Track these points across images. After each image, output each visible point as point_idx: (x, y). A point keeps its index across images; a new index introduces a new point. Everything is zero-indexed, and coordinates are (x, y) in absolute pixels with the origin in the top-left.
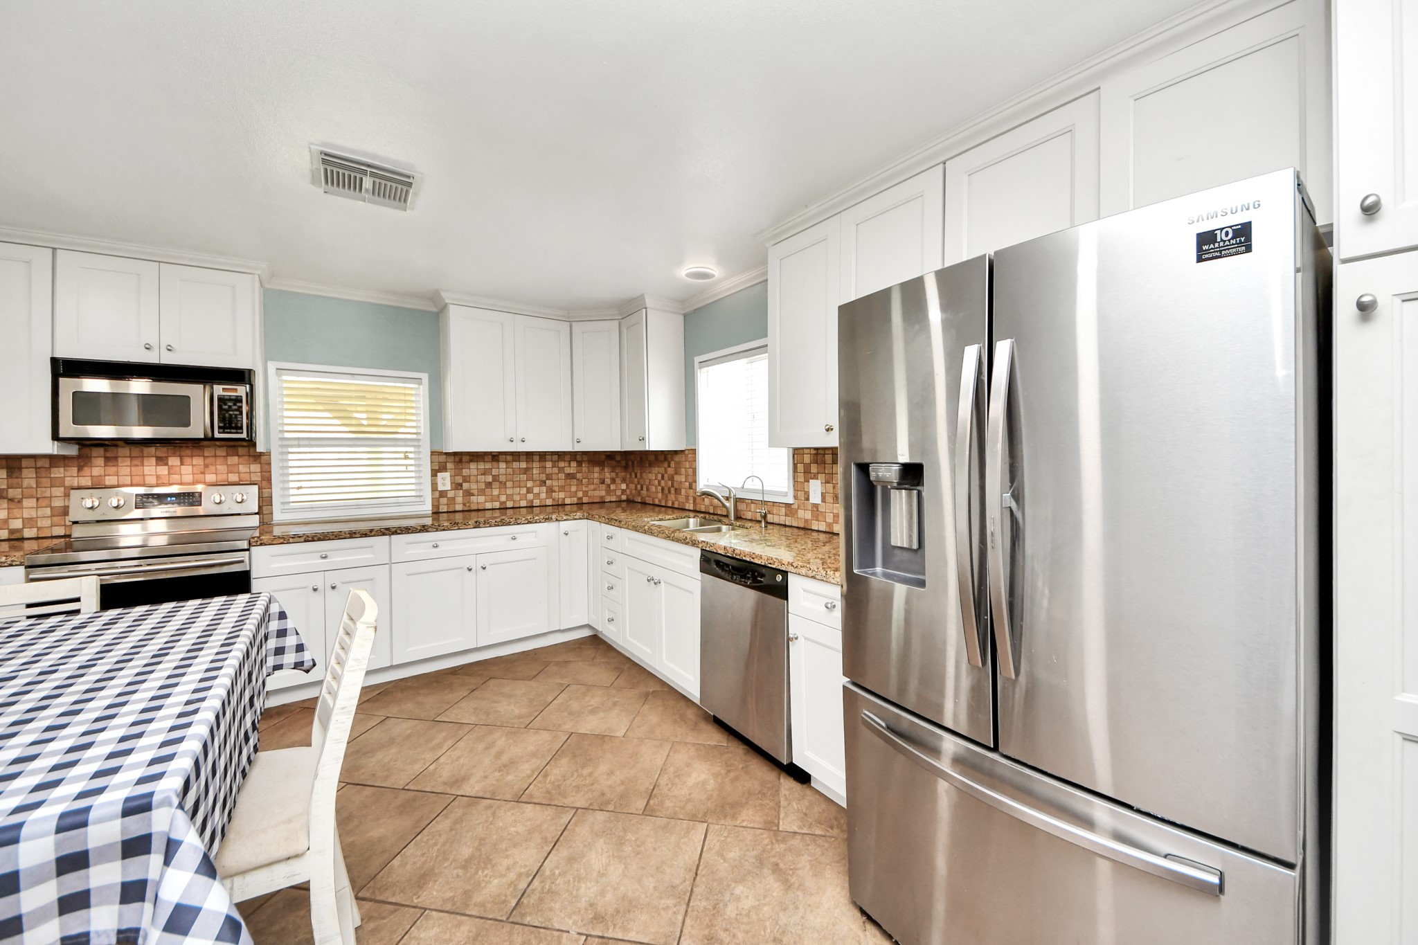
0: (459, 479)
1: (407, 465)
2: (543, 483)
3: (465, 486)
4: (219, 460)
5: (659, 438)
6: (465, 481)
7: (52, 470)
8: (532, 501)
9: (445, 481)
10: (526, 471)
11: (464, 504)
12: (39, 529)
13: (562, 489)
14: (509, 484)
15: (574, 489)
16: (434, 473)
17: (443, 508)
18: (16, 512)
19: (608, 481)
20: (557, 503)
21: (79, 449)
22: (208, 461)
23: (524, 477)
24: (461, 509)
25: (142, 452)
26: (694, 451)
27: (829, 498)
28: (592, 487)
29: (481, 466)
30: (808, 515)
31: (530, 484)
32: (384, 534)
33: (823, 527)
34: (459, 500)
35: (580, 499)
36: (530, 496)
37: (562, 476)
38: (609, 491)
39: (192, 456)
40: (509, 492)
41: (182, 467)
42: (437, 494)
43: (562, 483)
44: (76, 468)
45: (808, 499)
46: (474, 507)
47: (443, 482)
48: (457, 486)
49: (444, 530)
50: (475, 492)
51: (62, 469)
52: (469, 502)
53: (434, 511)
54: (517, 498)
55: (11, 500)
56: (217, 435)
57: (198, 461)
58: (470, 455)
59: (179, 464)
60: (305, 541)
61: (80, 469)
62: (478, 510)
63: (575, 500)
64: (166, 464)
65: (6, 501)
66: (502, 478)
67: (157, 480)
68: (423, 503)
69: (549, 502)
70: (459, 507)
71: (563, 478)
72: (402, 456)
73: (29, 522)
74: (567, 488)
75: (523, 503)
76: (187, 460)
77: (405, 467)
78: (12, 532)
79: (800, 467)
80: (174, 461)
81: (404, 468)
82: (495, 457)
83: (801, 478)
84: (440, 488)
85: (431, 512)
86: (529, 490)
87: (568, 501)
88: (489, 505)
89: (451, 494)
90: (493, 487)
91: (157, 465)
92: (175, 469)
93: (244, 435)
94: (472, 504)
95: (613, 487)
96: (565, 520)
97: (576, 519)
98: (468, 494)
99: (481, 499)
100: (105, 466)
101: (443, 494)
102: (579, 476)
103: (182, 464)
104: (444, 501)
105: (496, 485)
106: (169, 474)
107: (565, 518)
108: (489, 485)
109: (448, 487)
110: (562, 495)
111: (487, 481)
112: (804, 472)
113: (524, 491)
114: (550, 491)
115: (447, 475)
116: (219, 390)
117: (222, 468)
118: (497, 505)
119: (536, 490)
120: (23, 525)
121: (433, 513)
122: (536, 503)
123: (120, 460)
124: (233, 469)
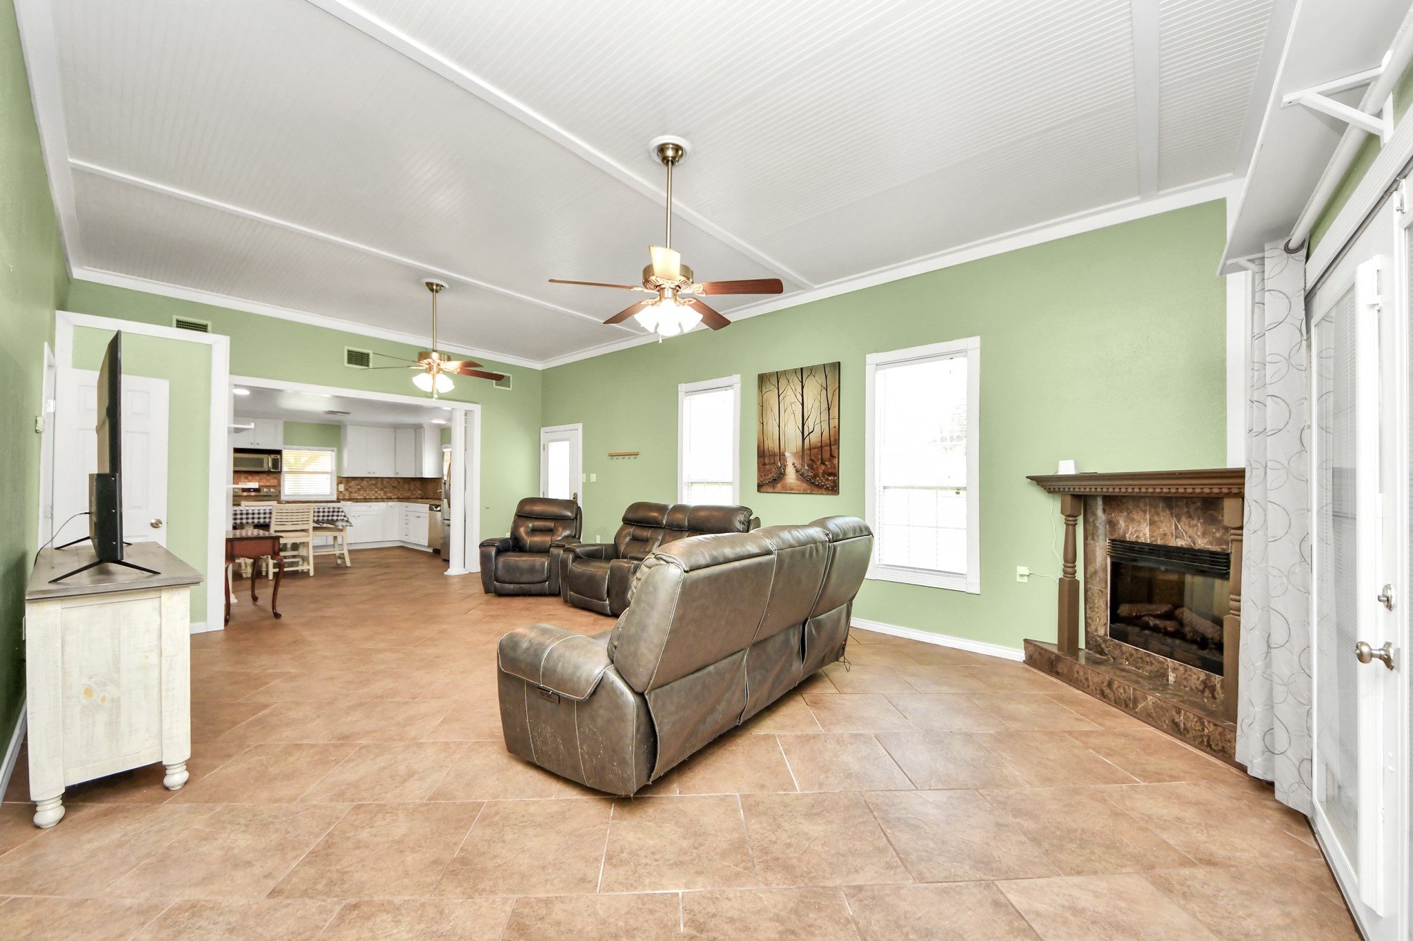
0: (347, 487)
1: (328, 481)
2: (382, 489)
3: (350, 489)
4: (265, 478)
5: (429, 472)
6: (350, 487)
9: (342, 488)
10: (375, 485)
13: (391, 491)
14: (368, 490)
16: (338, 485)
17: (341, 497)
19: (413, 490)
20: (388, 496)
23: (374, 487)
24: (348, 498)
28: (405, 492)
29: (356, 482)
31: (376, 490)
34: (348, 492)
35: (399, 496)
36: (376, 495)
37: (391, 487)
38: (412, 494)
40: (368, 492)
42: (339, 491)
46: (353, 498)
48: (346, 490)
50: (354, 492)
52: (351, 496)
54: (371, 495)
56: (269, 469)
58: (352, 478)
62: (355, 499)
63: (396, 497)
64: (250, 480)
66: (365, 487)
68: (333, 495)
69: (385, 497)
74: (393, 492)
75: (373, 497)
81: (326, 482)
82: (362, 479)
84: (340, 489)
85: (336, 499)
86: (376, 492)
87: (391, 496)
88: (359, 497)
89: (344, 491)
91: (245, 479)
93: (277, 469)
95: (415, 493)
98: (351, 492)
99: (356, 495)
101: (341, 492)
104: (341, 495)
105: (362, 490)
108: (359, 489)
111: (359, 487)
114: (385, 492)
115: (343, 485)
116: (273, 456)
117: (265, 481)
118: (362, 497)
122: (379, 497)
124: (268, 481)
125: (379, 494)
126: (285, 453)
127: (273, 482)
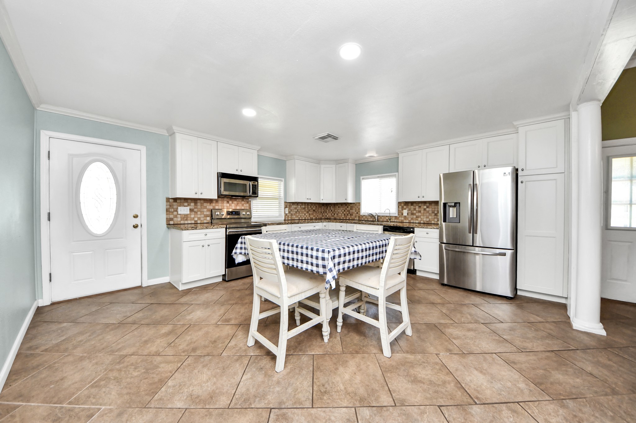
0: (290, 210)
1: (279, 206)
2: (308, 212)
3: (291, 212)
4: (240, 202)
5: (350, 198)
9: (287, 211)
10: (304, 208)
11: (291, 218)
12: (201, 221)
13: (312, 214)
14: (301, 212)
15: (315, 214)
16: (285, 208)
17: (287, 218)
18: (196, 216)
19: (322, 212)
22: (238, 202)
23: (304, 210)
26: (359, 203)
27: (410, 214)
28: (319, 214)
29: (295, 206)
30: (403, 219)
31: (305, 212)
33: (407, 221)
34: (290, 216)
35: (316, 217)
36: (305, 216)
37: (312, 210)
38: (323, 216)
40: (300, 215)
42: (285, 215)
45: (403, 215)
46: (293, 219)
48: (289, 212)
51: (206, 204)
53: (284, 218)
54: (302, 216)
55: (195, 212)
56: (252, 195)
57: (235, 202)
58: (292, 203)
59: (231, 203)
60: (277, 225)
61: (210, 204)
64: (229, 203)
67: (227, 208)
69: (309, 218)
70: (290, 219)
73: (199, 218)
76: (233, 202)
78: (195, 221)
79: (400, 207)
80: (230, 202)
82: (298, 203)
83: (400, 209)
84: (286, 213)
87: (313, 218)
88: (296, 219)
91: (227, 203)
93: (257, 196)
95: (323, 214)
98: (292, 215)
99: (294, 216)
102: (316, 210)
103: (232, 203)
104: (287, 216)
105: (298, 212)
106: (230, 206)
111: (296, 211)
112: (402, 208)
113: (304, 214)
114: (310, 215)
115: (287, 209)
116: (252, 183)
117: (240, 205)
118: (298, 218)
120: (198, 219)
121: (284, 220)
122: (306, 218)
124: (243, 205)
125: (307, 216)
126: (260, 181)
127: (246, 206)
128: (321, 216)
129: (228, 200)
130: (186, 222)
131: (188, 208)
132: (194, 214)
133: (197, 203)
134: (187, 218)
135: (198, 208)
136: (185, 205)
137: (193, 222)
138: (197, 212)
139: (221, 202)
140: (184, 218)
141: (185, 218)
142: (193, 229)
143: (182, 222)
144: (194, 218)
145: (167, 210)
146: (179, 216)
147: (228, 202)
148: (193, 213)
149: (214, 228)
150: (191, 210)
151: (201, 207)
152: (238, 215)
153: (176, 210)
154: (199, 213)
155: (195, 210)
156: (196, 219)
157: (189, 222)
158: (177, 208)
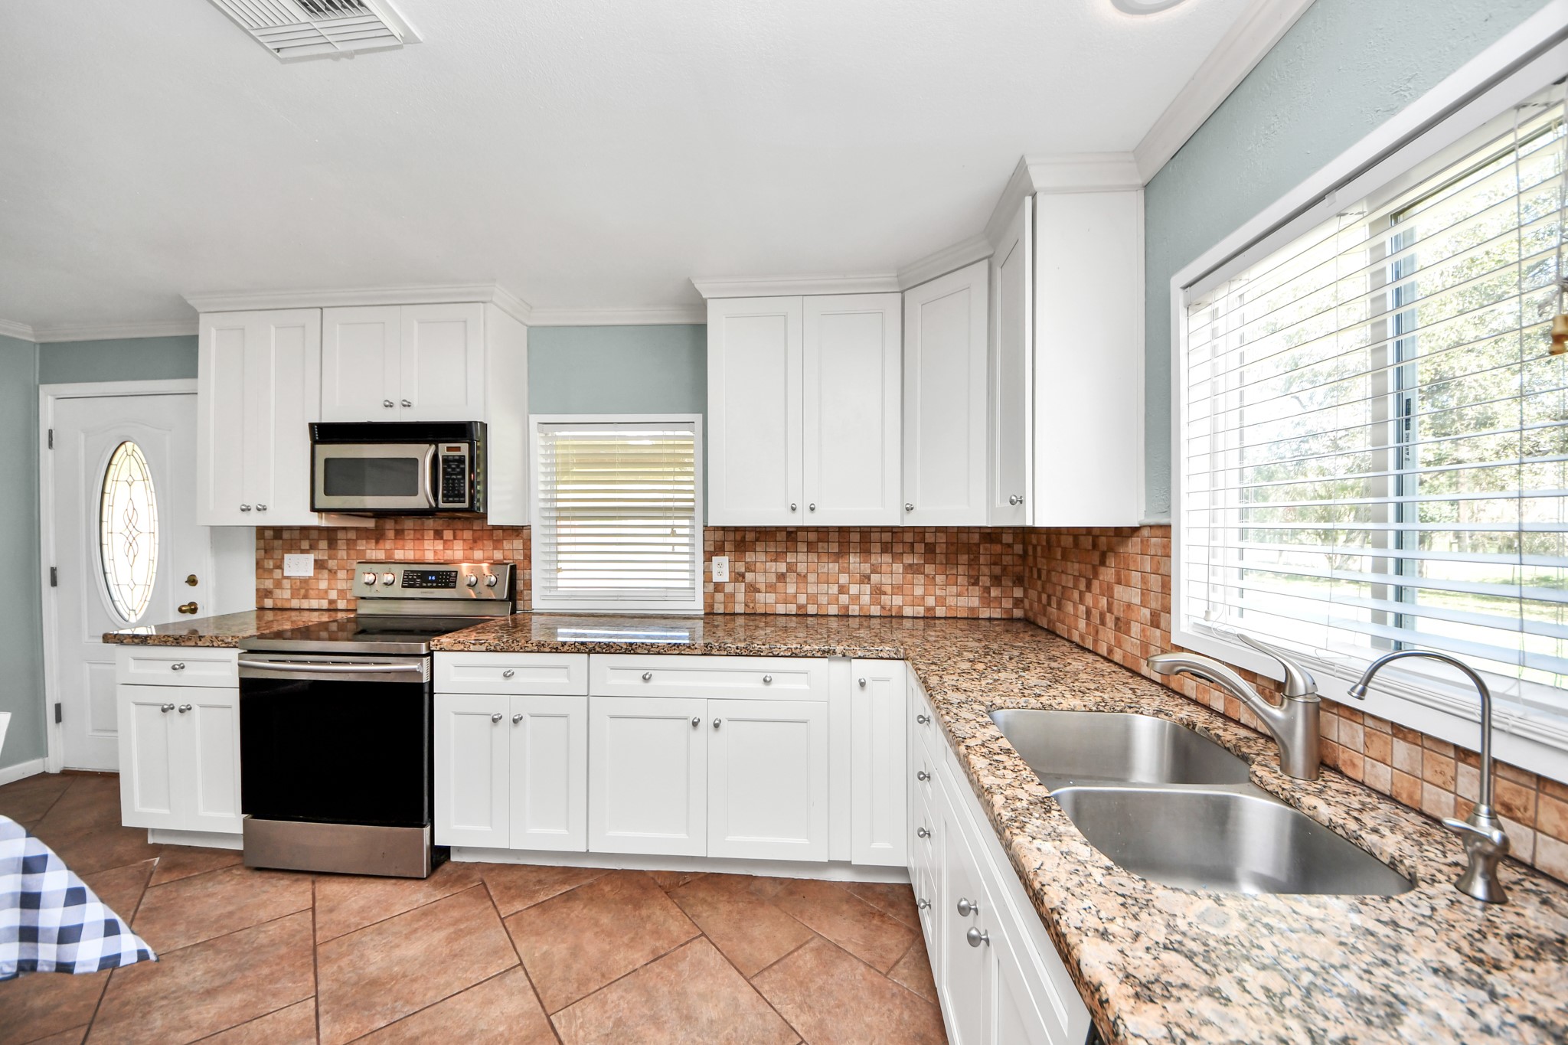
0: (741, 567)
1: (673, 545)
2: (865, 579)
3: (749, 576)
6: (748, 569)
7: (359, 542)
8: (847, 608)
9: (722, 569)
11: (746, 605)
12: (349, 601)
13: (898, 589)
14: (812, 578)
15: (919, 591)
16: (708, 557)
17: (719, 608)
18: (334, 582)
19: (986, 581)
20: (889, 614)
21: (376, 522)
23: (834, 568)
24: (743, 612)
25: (423, 524)
26: (1165, 530)
28: (953, 591)
29: (772, 548)
31: (844, 579)
32: (579, 652)
34: (740, 597)
36: (844, 599)
37: (899, 569)
39: (462, 530)
40: (812, 589)
41: (455, 541)
42: (711, 587)
43: (898, 579)
44: (374, 541)
46: (761, 609)
47: (719, 569)
48: (739, 577)
49: (659, 653)
50: (762, 587)
52: (754, 601)
53: (707, 611)
54: (823, 600)
55: (330, 571)
56: (442, 505)
57: (468, 534)
58: (756, 532)
60: (488, 650)
61: (377, 542)
62: (765, 615)
63: (920, 611)
64: (442, 538)
65: (326, 571)
66: (802, 568)
67: (435, 555)
68: (694, 598)
69: (875, 610)
71: (901, 571)
72: (668, 531)
73: (342, 593)
74: (907, 588)
75: (833, 610)
77: (671, 547)
78: (331, 602)
80: (448, 534)
81: (669, 549)
82: (792, 534)
84: (716, 578)
85: (703, 612)
86: (843, 590)
87: (908, 611)
88: (781, 609)
89: (729, 588)
90: (788, 580)
91: (435, 539)
92: (449, 543)
93: (466, 505)
94: (757, 605)
95: (995, 593)
96: (860, 658)
97: (882, 658)
98: (752, 589)
99: (771, 598)
100: (396, 539)
101: (719, 587)
102: (929, 570)
103: (455, 538)
104: (720, 597)
105: (792, 577)
106: (445, 549)
107: (860, 654)
108: (781, 577)
109: (725, 578)
110: (898, 600)
111: (779, 570)
113: (834, 589)
114: (878, 591)
115: (725, 560)
117: (488, 544)
118: (792, 609)
119: (854, 589)
120: (338, 596)
121: (705, 614)
123: (406, 532)
125: (856, 599)
128: (975, 602)
129: (440, 528)
130: (305, 604)
131: (311, 558)
132: (326, 576)
133: (337, 540)
134: (307, 590)
135: (339, 557)
136: (302, 548)
137: (325, 604)
138: (335, 573)
139: (412, 536)
140: (298, 590)
141: (303, 592)
142: (136, 641)
143: (295, 603)
144: (326, 592)
145: (259, 565)
146: (285, 582)
147: (438, 535)
148: (325, 574)
149: (200, 643)
150: (319, 565)
151: (348, 555)
152: (447, 586)
153: (278, 564)
154: (342, 574)
155: (332, 564)
156: (333, 595)
157: (314, 604)
158: (283, 558)
